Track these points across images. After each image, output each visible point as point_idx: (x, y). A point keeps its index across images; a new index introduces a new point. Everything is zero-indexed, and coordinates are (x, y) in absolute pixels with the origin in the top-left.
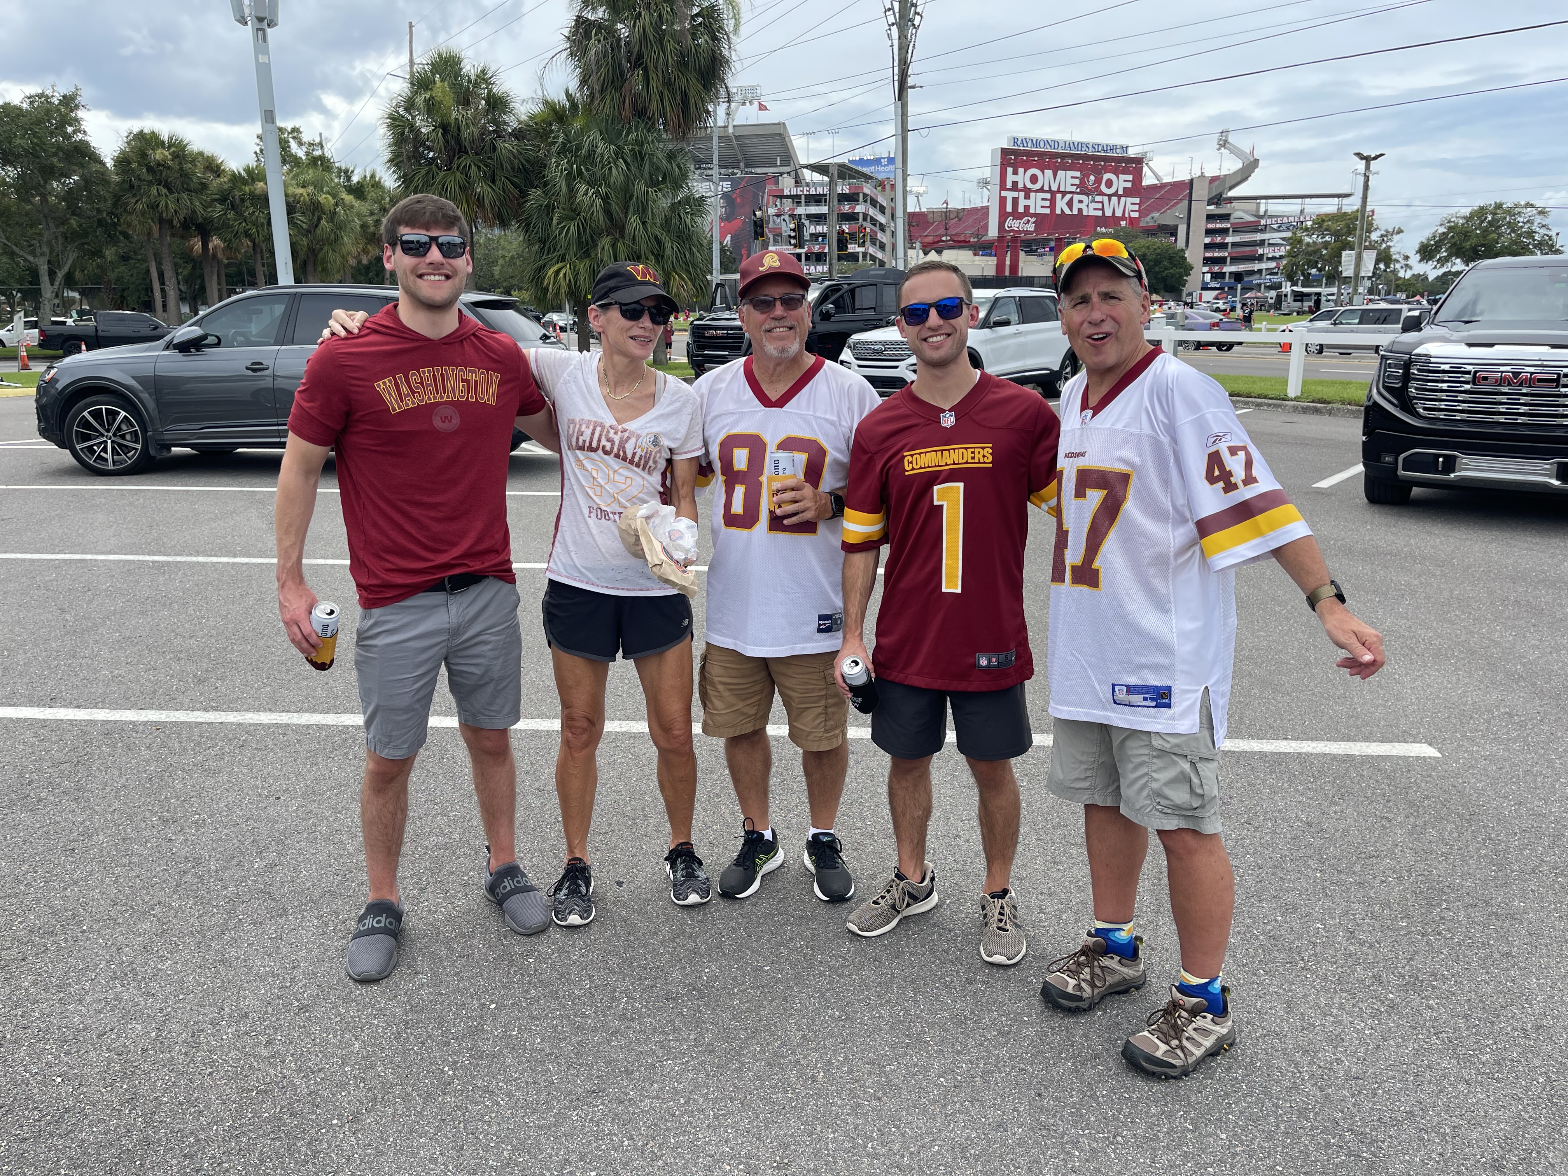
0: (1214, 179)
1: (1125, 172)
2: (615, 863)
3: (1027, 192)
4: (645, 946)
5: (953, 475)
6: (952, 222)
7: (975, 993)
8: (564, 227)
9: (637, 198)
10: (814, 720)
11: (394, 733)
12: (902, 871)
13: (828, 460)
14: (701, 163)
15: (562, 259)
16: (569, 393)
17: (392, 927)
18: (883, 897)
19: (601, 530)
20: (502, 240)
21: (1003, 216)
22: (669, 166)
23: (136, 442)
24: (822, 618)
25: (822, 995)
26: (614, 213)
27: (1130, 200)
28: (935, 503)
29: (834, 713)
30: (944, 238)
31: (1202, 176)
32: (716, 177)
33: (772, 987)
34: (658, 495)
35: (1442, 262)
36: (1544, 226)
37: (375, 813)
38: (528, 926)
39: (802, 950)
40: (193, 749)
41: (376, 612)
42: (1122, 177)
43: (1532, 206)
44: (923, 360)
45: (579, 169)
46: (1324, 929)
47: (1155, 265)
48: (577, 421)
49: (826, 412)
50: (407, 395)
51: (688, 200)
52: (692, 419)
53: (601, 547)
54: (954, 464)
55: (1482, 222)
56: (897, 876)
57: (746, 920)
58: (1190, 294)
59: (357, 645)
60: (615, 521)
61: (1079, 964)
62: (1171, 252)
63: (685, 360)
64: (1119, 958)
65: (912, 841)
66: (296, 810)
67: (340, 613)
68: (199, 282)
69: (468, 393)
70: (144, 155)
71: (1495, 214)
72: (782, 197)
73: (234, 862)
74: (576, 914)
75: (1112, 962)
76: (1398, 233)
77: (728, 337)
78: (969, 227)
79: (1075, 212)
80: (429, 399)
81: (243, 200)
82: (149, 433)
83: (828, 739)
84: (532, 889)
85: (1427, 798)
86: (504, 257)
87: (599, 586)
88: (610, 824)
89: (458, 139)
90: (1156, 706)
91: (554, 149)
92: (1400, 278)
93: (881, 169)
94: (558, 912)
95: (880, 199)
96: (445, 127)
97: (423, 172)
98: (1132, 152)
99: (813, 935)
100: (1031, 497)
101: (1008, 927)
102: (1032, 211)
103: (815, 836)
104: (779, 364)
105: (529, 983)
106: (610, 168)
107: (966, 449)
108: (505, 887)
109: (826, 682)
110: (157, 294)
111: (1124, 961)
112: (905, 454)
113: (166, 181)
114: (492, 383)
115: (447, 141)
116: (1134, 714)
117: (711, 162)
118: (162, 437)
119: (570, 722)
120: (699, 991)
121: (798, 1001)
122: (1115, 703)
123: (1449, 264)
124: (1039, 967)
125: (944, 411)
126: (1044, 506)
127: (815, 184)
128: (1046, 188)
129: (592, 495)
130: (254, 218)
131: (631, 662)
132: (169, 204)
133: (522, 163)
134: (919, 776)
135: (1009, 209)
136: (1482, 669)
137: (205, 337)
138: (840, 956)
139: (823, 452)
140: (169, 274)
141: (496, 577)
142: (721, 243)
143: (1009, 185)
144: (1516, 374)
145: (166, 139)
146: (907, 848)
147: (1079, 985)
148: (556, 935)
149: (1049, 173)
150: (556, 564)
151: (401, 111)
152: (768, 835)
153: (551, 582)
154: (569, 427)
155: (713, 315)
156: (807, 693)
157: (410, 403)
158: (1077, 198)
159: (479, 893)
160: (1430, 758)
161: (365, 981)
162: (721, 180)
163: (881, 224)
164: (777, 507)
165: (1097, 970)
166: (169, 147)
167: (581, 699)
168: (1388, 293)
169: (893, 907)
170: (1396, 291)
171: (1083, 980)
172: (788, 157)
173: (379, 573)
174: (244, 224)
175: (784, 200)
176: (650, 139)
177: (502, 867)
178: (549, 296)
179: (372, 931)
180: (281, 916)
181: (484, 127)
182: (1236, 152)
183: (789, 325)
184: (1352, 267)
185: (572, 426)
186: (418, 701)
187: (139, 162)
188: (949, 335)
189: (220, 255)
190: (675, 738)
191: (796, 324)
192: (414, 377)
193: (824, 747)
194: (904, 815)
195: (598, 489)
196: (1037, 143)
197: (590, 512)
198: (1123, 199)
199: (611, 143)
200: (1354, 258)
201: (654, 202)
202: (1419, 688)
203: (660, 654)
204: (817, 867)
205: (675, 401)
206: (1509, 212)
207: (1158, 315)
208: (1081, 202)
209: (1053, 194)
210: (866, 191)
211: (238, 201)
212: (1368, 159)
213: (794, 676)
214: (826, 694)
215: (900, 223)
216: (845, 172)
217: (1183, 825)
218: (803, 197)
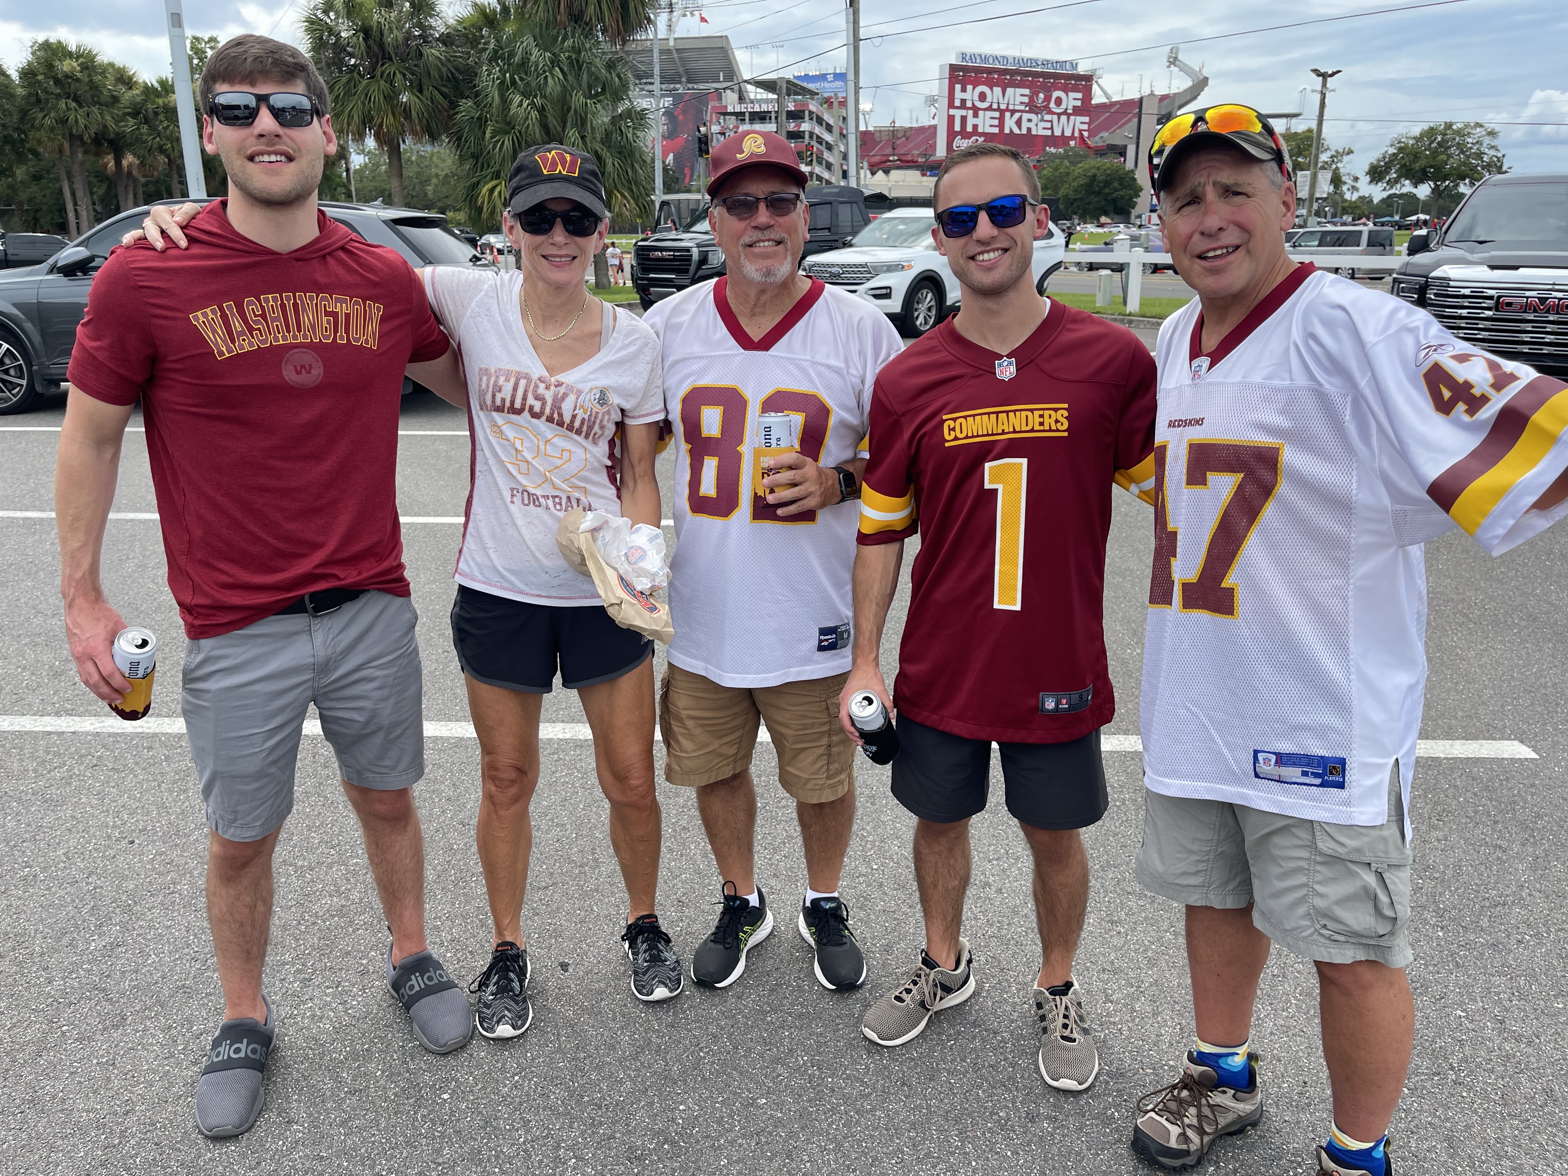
0: (1164, 98)
1: (1075, 89)
2: (557, 934)
3: (976, 111)
4: (599, 1068)
5: (1012, 448)
6: (899, 142)
7: (1041, 1137)
8: (498, 141)
9: (575, 110)
10: (814, 763)
11: (240, 808)
12: (931, 954)
13: (832, 421)
14: (643, 76)
15: (497, 175)
16: (479, 331)
17: (257, 1057)
18: (908, 991)
19: (529, 520)
20: (435, 159)
21: (951, 135)
22: (608, 75)
23: (21, 377)
24: (823, 631)
25: (839, 1146)
26: (551, 126)
27: (1080, 119)
28: (987, 486)
29: (839, 754)
30: (891, 158)
31: (1152, 94)
32: (657, 92)
33: (770, 1133)
34: (605, 470)
35: (1392, 183)
36: (1493, 147)
37: (224, 909)
38: (443, 1042)
39: (806, 1070)
40: (35, 771)
41: (206, 643)
42: (1072, 95)
43: (1481, 126)
44: (969, 287)
45: (512, 78)
46: (1467, 1018)
47: (1105, 186)
48: (493, 371)
49: (828, 356)
50: (240, 334)
51: (629, 114)
52: (652, 370)
53: (529, 543)
54: (1015, 432)
55: (1432, 142)
56: (925, 962)
57: (730, 1023)
58: (1139, 216)
59: (184, 688)
60: (547, 508)
61: (1180, 1101)
62: (1121, 172)
63: (629, 283)
64: (1233, 1092)
65: (945, 918)
66: (153, 860)
67: (158, 649)
68: (115, 202)
69: (336, 332)
70: (50, 66)
71: (1444, 134)
72: (726, 114)
73: (65, 941)
74: (507, 1023)
75: (1223, 1098)
76: (1348, 154)
77: (675, 259)
78: (917, 147)
79: (1024, 131)
80: (276, 339)
81: (156, 114)
82: (35, 368)
83: (832, 786)
84: (450, 985)
85: (1538, 816)
86: (437, 175)
87: (528, 594)
88: (552, 874)
89: (381, 45)
90: (1321, 785)
91: (485, 56)
92: (1346, 201)
93: (827, 85)
94: (484, 1018)
95: (826, 117)
96: (366, 31)
97: (344, 80)
98: (1082, 69)
99: (819, 1044)
100: (1117, 475)
101: (1075, 1035)
102: (980, 130)
103: (815, 902)
104: (763, 292)
105: (443, 1135)
106: (546, 77)
107: (1032, 411)
108: (412, 987)
109: (829, 714)
110: (71, 215)
111: (1239, 1094)
112: (945, 417)
113: (75, 95)
114: (371, 318)
115: (368, 47)
116: (1287, 793)
117: (652, 76)
118: (48, 371)
119: (494, 773)
120: (674, 1143)
121: (806, 1158)
122: (1257, 776)
123: (1398, 186)
124: (1118, 1091)
125: (1000, 357)
126: (1134, 488)
127: (760, 101)
128: (995, 106)
129: (515, 473)
130: (168, 132)
131: (574, 692)
132: (79, 118)
133: (452, 73)
134: (956, 838)
135: (957, 128)
136: (1550, 640)
137: (91, 259)
138: (858, 1079)
139: (825, 412)
140: (80, 194)
141: (380, 590)
142: (664, 162)
143: (957, 103)
144: (1543, 300)
145: (74, 49)
146: (938, 926)
147: (1184, 1134)
148: (479, 1051)
149: (998, 90)
150: (469, 565)
151: (319, 13)
152: (753, 900)
153: (463, 590)
154: (481, 379)
155: (658, 236)
156: (805, 729)
157: (246, 344)
158: (1026, 116)
159: (380, 985)
160: (1526, 759)
161: (219, 1138)
162: (663, 96)
163: (827, 143)
164: (767, 491)
165: (1206, 1111)
166: (77, 58)
167: (506, 742)
168: (1334, 216)
169: (922, 1004)
170: (1343, 214)
171: (1188, 1126)
172: (731, 73)
173: (208, 589)
174: (158, 139)
175: (728, 117)
176: (588, 46)
177: (410, 959)
178: (484, 215)
179: (228, 1065)
180: (116, 1027)
181: (409, 32)
182: (1186, 70)
183: (777, 238)
184: (1307, 188)
185: (485, 378)
186: (274, 762)
187: (45, 74)
188: (1006, 250)
189: (135, 173)
190: (632, 790)
191: (786, 236)
192: (251, 306)
193: (827, 797)
194: (936, 886)
195: (523, 465)
196: (986, 59)
197: (513, 496)
198: (1072, 118)
199: (546, 50)
200: (1309, 179)
201: (594, 114)
202: (1489, 667)
203: (613, 681)
204: (818, 942)
205: (629, 344)
206: (1459, 132)
207: (1121, 236)
208: (1030, 120)
209: (1002, 112)
210: (812, 108)
211: (151, 115)
212: (1324, 76)
213: (788, 708)
214: (830, 730)
215: (852, 140)
216: (793, 88)
217: (1361, 956)
218: (747, 115)
